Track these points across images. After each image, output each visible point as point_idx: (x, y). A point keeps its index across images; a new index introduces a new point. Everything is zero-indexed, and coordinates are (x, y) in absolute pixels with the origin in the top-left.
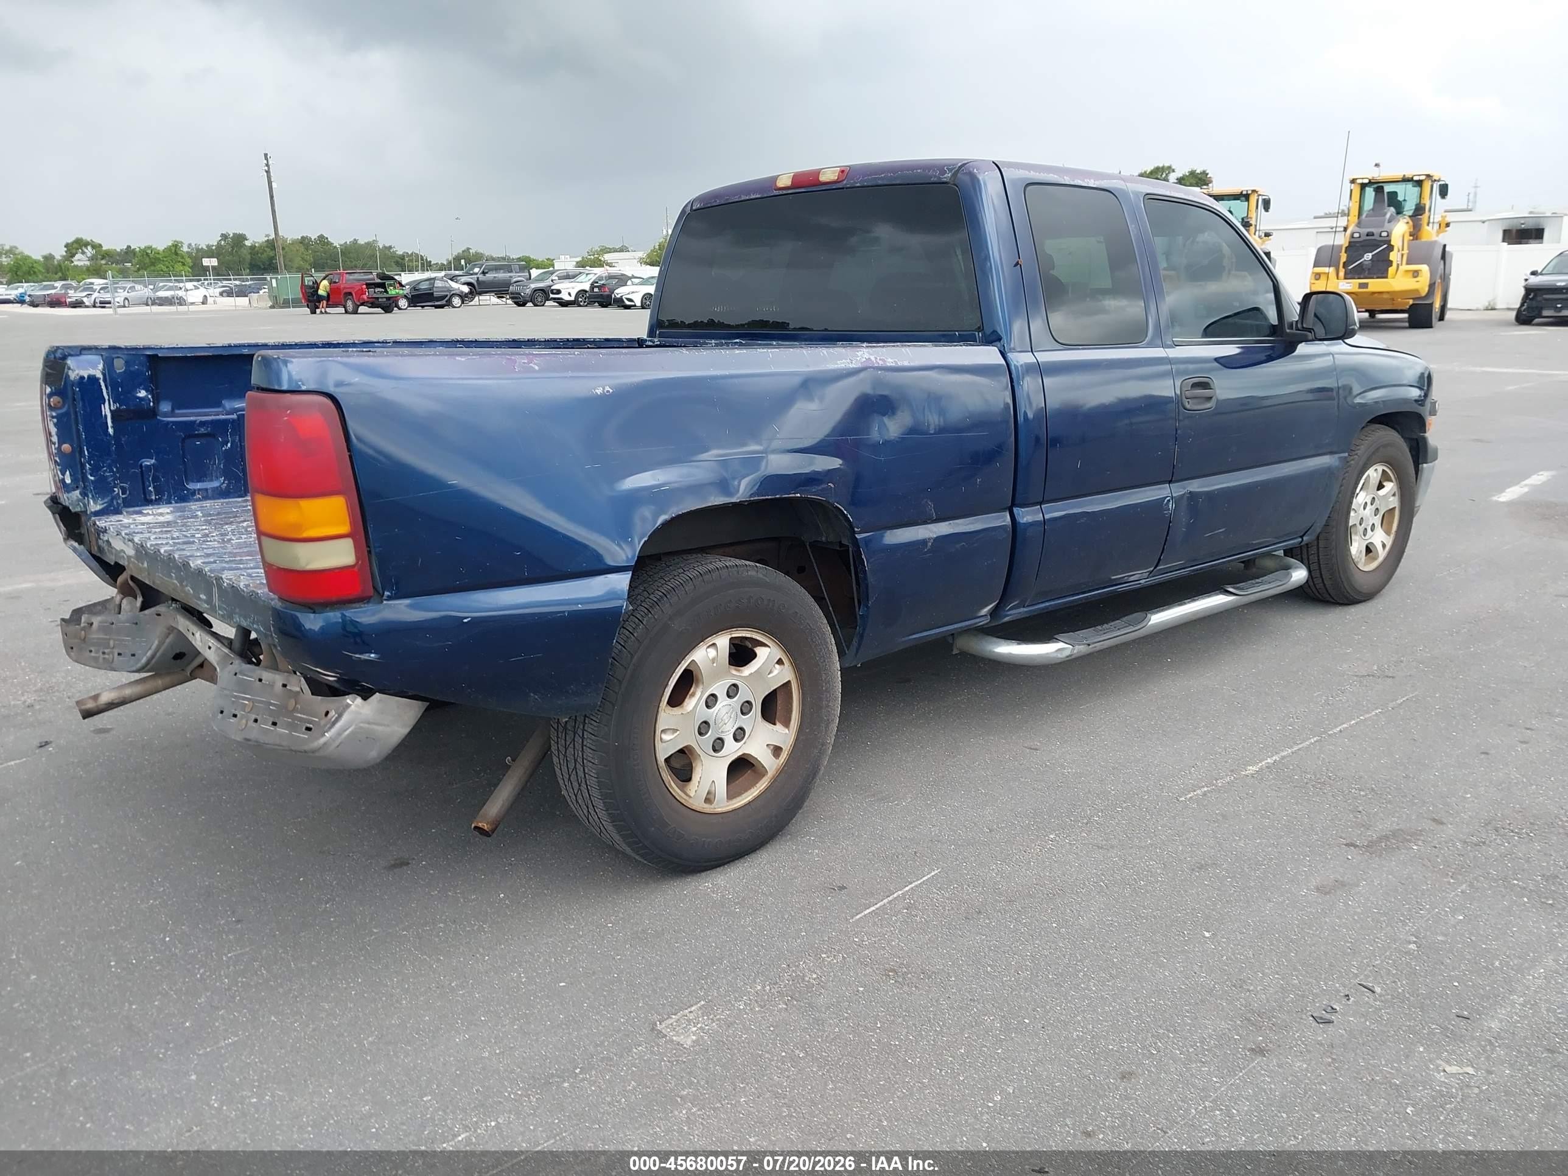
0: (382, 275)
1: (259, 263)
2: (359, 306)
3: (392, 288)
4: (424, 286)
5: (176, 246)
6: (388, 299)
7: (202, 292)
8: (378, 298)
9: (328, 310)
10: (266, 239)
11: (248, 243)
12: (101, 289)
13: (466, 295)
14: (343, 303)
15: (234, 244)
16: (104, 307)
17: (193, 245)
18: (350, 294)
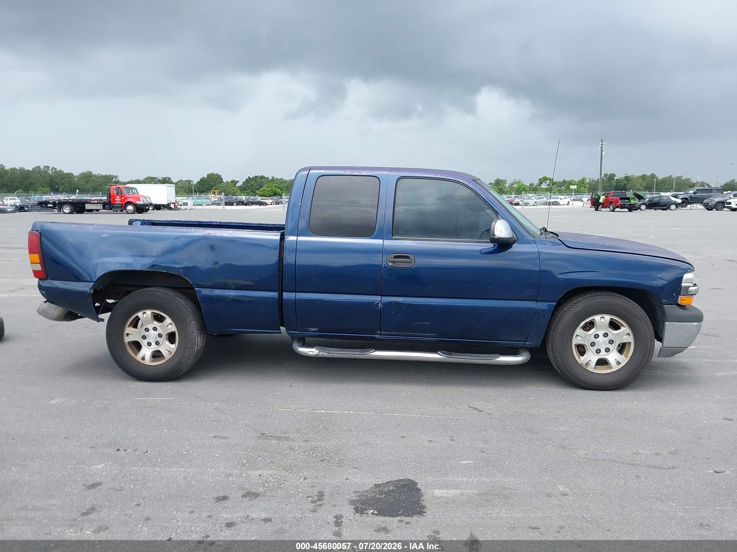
0: (635, 194)
1: (619, 187)
2: (616, 208)
3: (633, 200)
4: (656, 200)
5: (583, 180)
6: (630, 205)
7: (568, 200)
8: (625, 205)
9: (602, 209)
10: (625, 176)
11: (616, 178)
12: (527, 198)
13: (679, 204)
14: (609, 206)
15: (609, 178)
16: (527, 206)
17: (591, 179)
18: (612, 202)
